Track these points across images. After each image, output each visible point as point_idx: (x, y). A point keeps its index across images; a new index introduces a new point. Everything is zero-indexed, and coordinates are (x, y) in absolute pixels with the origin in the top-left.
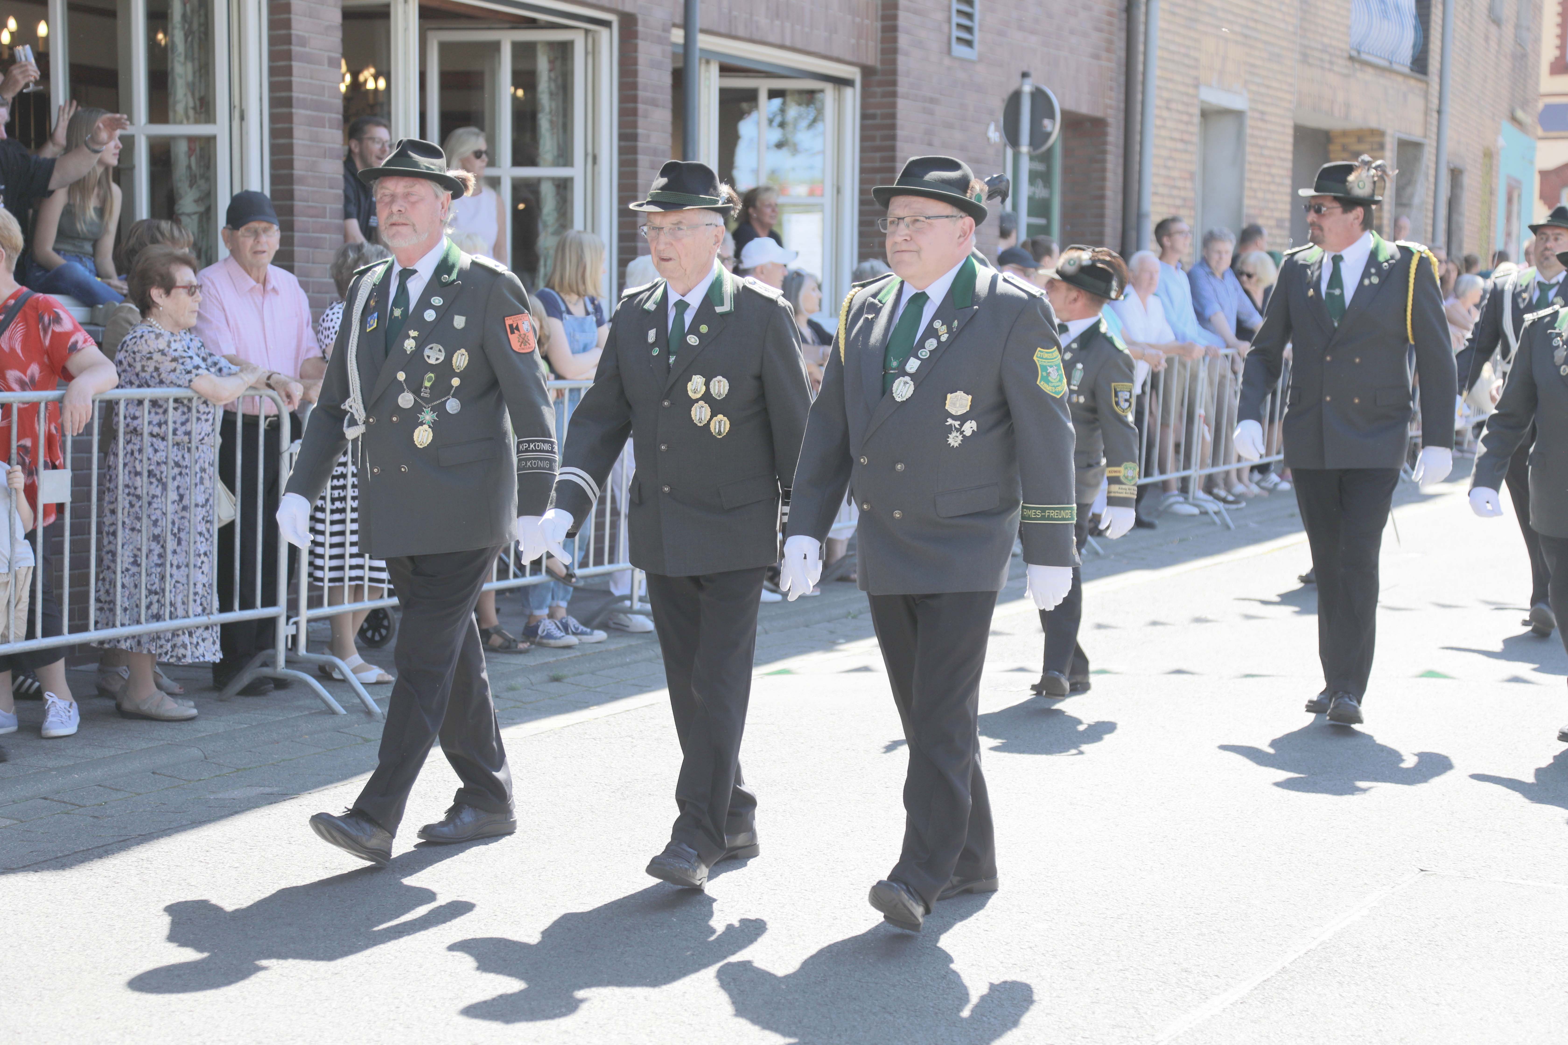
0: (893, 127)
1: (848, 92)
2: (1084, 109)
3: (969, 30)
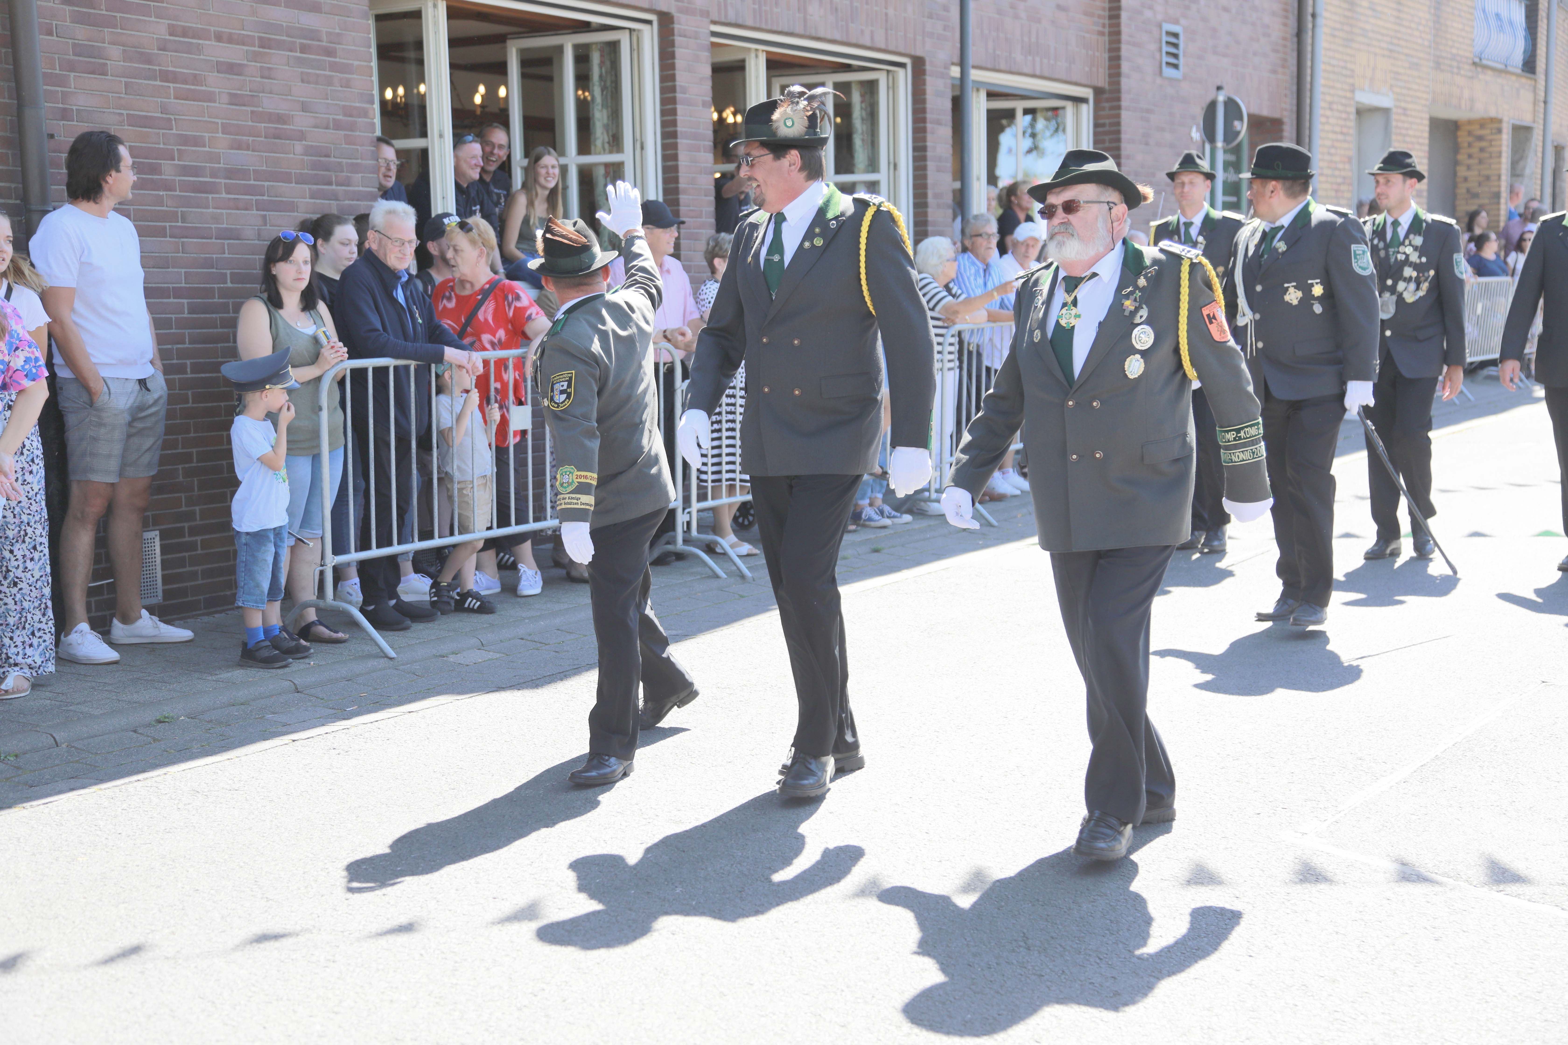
0: (1119, 132)
1: (1084, 107)
2: (1265, 112)
3: (1176, 56)
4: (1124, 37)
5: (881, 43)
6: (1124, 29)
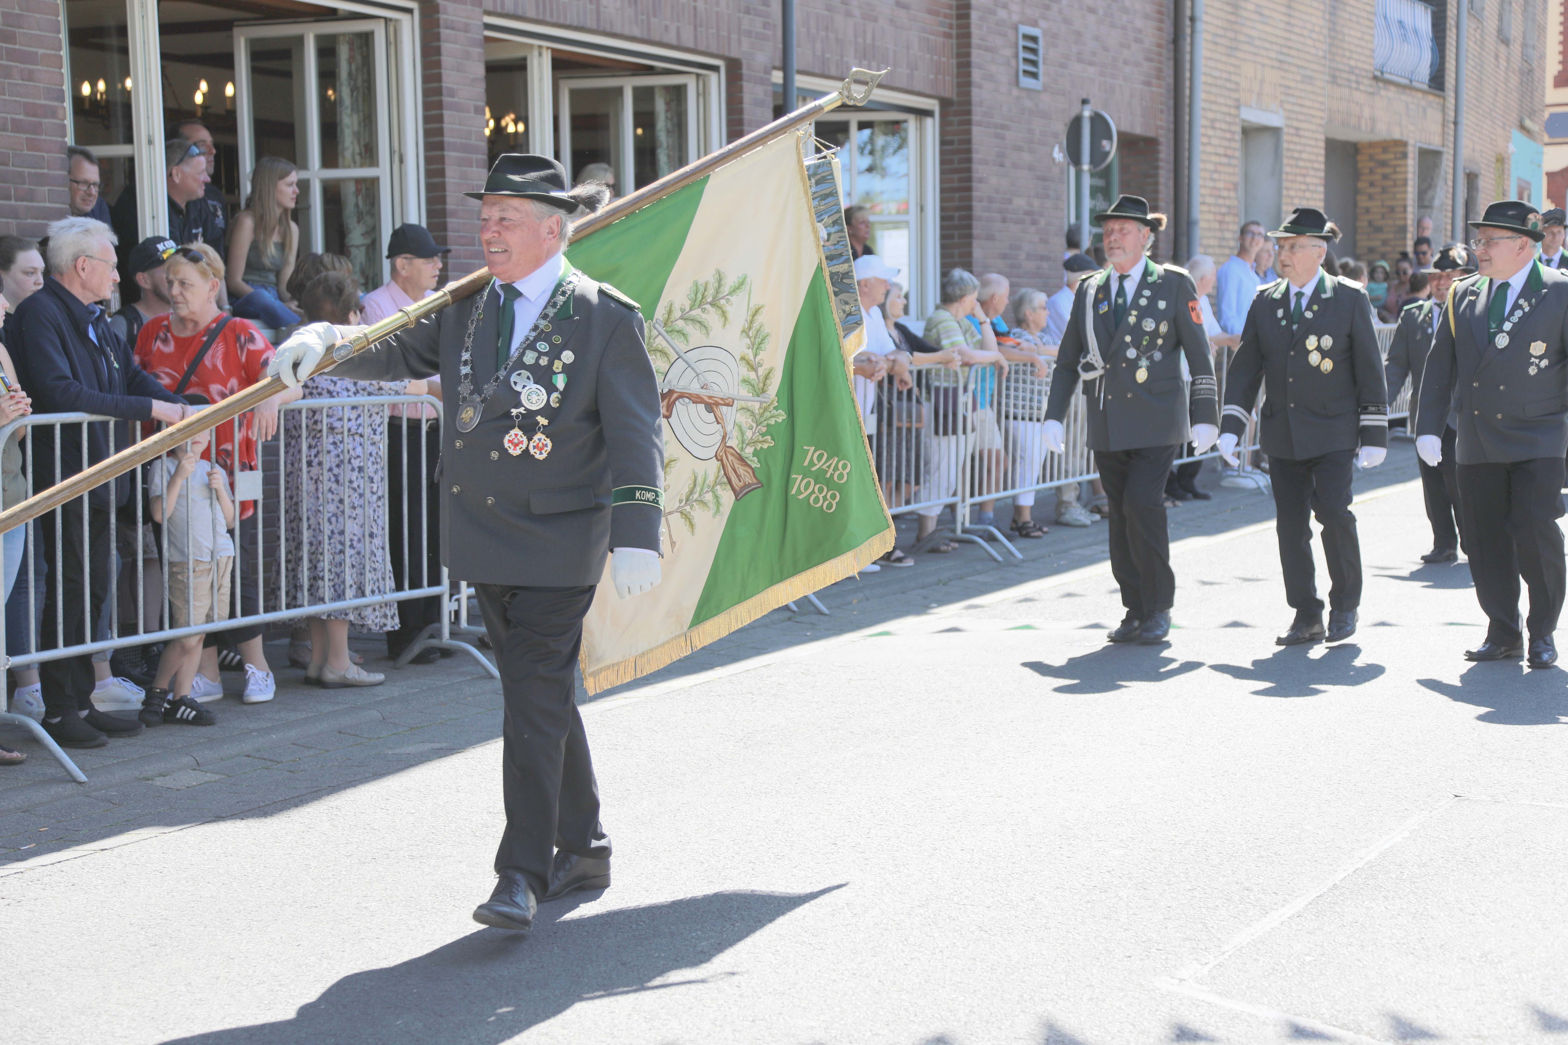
0: (969, 151)
1: (929, 121)
2: (1138, 130)
3: (1034, 63)
4: (975, 40)
5: (688, 40)
6: (975, 31)
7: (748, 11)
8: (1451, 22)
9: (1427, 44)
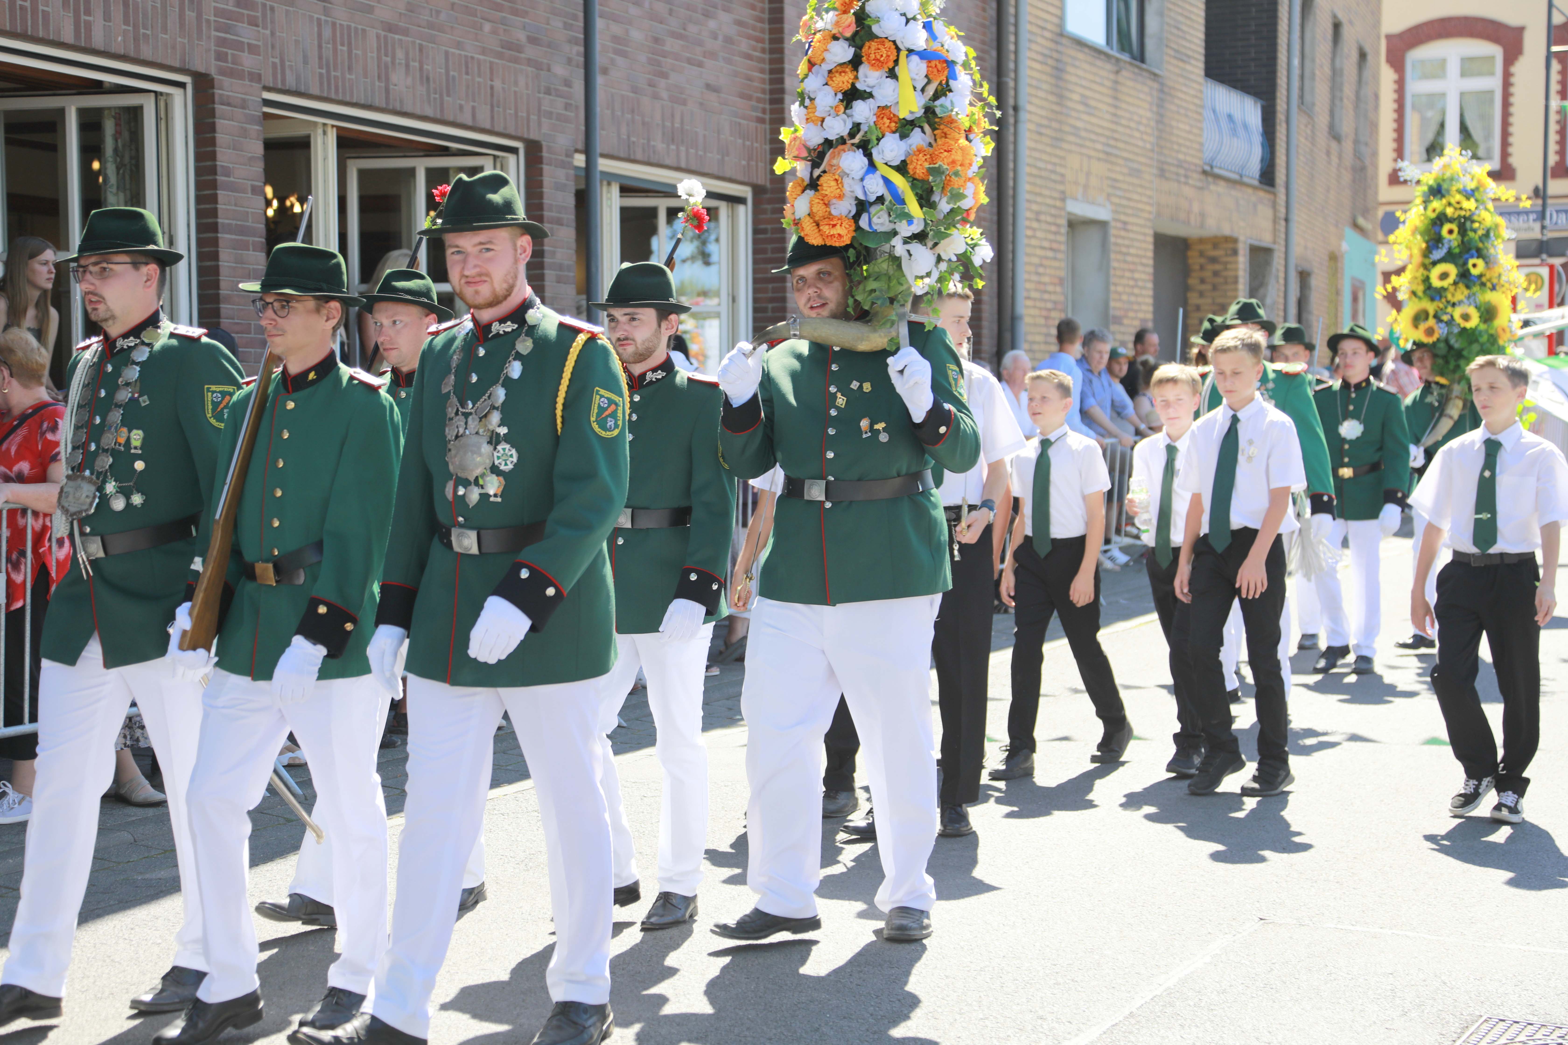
1: (741, 209)
5: (485, 121)
7: (548, 92)
8: (1281, 117)
9: (1257, 139)
